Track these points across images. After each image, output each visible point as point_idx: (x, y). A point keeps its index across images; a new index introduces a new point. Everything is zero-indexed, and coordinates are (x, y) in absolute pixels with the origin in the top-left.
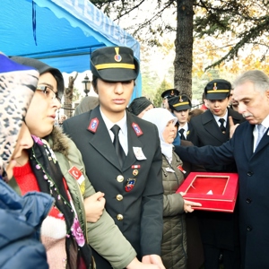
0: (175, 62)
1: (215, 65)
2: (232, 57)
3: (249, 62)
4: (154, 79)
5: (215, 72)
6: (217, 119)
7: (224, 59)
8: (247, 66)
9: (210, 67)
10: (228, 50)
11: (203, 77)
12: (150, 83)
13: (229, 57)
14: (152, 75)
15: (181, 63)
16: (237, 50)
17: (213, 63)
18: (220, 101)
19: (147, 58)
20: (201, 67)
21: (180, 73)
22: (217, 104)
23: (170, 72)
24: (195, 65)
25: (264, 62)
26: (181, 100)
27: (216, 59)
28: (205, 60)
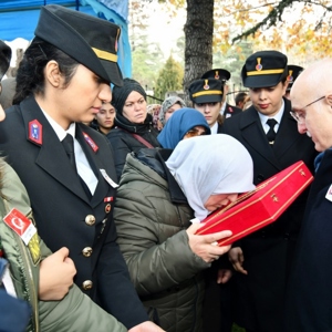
0: (187, 27)
1: (247, 34)
2: (273, 23)
3: (298, 31)
4: (155, 55)
5: (247, 46)
6: (264, 119)
7: (261, 24)
8: (294, 37)
9: (240, 37)
10: (266, 11)
11: (229, 53)
12: (149, 62)
13: (269, 22)
14: (152, 49)
15: (195, 28)
16: (281, 12)
17: (245, 31)
18: (269, 89)
19: (144, 22)
20: (227, 36)
21: (195, 44)
22: (264, 94)
23: (179, 44)
24: (217, 34)
25: (319, 31)
26: (207, 87)
27: (249, 26)
28: (233, 28)
